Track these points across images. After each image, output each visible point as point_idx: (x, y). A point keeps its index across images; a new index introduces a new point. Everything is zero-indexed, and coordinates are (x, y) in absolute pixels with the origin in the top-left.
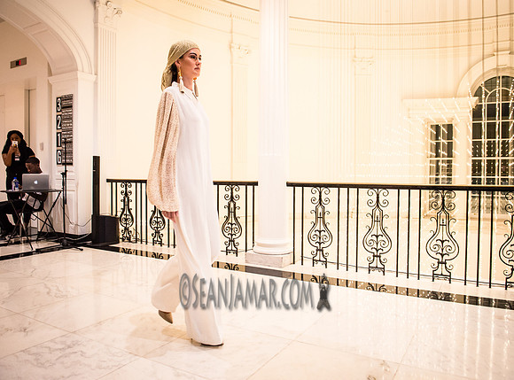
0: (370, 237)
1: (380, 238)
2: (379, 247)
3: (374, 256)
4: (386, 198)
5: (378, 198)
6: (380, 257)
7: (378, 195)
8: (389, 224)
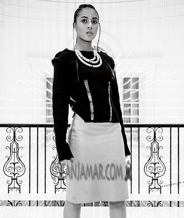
0: (9, 165)
1: (16, 165)
2: (16, 172)
3: (12, 179)
4: (21, 134)
5: (15, 134)
6: (17, 179)
7: (14, 132)
8: (23, 153)
